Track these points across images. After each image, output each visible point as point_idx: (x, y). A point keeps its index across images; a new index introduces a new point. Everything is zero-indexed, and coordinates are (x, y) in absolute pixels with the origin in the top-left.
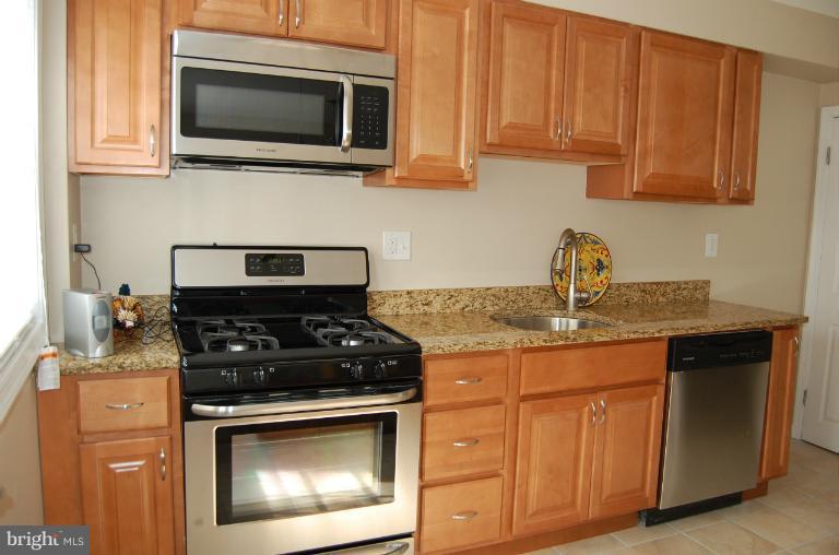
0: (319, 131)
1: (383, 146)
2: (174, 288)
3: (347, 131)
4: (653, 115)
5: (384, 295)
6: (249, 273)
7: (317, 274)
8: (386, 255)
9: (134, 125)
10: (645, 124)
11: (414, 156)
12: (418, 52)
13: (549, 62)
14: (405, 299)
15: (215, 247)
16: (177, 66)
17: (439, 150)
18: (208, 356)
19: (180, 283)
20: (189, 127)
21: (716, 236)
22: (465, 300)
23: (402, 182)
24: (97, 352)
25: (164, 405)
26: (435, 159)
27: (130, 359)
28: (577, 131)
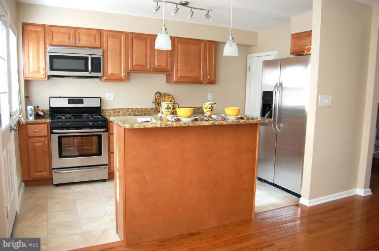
0: (84, 68)
1: (100, 72)
2: (50, 107)
3: (90, 68)
4: (179, 60)
5: (107, 110)
6: (69, 104)
7: (87, 104)
8: (107, 99)
9: (39, 68)
10: (177, 63)
11: (109, 74)
12: (109, 48)
13: (146, 48)
14: (112, 111)
15: (60, 97)
16: (48, 55)
17: (116, 72)
18: (56, 120)
19: (51, 106)
20: (52, 69)
21: (211, 94)
22: (130, 111)
23: (106, 80)
24: (31, 119)
25: (46, 131)
26: (115, 74)
27: (39, 121)
28: (156, 66)
